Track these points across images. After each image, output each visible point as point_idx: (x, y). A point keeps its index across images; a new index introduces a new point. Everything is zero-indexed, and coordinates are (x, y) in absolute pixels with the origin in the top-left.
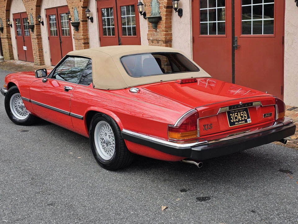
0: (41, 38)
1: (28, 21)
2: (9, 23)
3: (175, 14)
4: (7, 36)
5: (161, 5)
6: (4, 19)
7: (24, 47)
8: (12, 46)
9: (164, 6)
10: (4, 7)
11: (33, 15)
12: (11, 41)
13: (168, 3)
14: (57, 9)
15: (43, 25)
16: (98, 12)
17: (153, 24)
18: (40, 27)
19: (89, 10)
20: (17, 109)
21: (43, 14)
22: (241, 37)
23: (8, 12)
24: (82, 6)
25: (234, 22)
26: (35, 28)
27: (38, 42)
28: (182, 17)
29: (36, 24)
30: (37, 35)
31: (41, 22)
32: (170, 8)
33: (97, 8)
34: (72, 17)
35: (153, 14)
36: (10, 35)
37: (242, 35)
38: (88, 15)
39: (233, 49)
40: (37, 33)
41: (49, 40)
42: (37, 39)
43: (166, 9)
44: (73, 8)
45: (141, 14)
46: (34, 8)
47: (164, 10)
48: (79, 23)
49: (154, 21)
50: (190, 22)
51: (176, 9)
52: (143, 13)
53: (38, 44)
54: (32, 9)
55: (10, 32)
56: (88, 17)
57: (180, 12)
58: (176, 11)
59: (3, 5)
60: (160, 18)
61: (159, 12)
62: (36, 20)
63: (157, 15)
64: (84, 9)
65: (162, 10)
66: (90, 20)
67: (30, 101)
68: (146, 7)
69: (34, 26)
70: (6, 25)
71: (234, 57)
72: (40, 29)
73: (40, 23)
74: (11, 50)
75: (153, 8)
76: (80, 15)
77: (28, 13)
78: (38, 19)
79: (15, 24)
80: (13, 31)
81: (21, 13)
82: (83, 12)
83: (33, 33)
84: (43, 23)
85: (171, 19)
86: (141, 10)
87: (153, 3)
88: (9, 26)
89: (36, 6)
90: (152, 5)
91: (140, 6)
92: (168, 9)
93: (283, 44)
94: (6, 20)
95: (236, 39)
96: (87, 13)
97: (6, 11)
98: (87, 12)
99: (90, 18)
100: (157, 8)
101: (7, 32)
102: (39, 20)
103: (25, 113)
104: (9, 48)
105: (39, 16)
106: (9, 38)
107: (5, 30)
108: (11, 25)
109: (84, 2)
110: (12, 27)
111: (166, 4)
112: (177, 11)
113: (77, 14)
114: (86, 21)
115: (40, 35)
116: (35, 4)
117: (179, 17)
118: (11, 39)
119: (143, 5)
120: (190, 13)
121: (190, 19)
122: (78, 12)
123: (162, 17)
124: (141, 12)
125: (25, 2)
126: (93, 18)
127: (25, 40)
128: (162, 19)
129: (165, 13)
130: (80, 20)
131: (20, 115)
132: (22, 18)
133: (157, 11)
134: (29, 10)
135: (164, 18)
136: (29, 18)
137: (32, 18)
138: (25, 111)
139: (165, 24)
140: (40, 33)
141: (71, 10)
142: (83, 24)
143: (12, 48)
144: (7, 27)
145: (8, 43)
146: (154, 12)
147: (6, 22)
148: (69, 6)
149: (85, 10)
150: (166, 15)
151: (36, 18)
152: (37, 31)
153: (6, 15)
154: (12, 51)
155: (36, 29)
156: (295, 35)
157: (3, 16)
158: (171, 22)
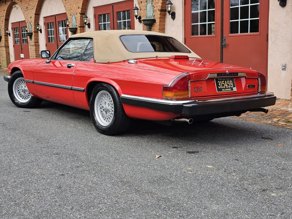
0: (39, 45)
1: (27, 29)
2: (7, 32)
3: (169, 17)
4: (5, 44)
5: (155, 9)
6: (2, 28)
7: (21, 54)
8: (9, 54)
9: (159, 9)
10: (4, 16)
11: (32, 23)
12: (9, 49)
13: (162, 7)
14: (55, 17)
15: (41, 32)
16: (95, 18)
17: (147, 26)
18: (38, 34)
19: (86, 16)
20: (19, 93)
21: (42, 22)
22: (229, 37)
23: (7, 21)
24: (80, 13)
25: (223, 22)
26: (33, 35)
27: (36, 48)
28: (175, 20)
29: (34, 32)
30: (35, 42)
31: (39, 29)
32: (164, 12)
33: (95, 15)
34: (69, 23)
35: (148, 17)
36: (8, 44)
37: (230, 34)
38: (85, 21)
39: (222, 47)
40: (35, 40)
41: (46, 46)
42: (34, 46)
43: (160, 12)
44: (71, 15)
45: (137, 18)
46: (33, 16)
47: (158, 13)
48: (76, 29)
49: (149, 23)
50: (183, 24)
51: (169, 12)
52: (138, 17)
53: (35, 51)
54: (31, 18)
55: (8, 40)
56: (86, 23)
57: (173, 15)
58: (169, 14)
59: (2, 15)
60: (154, 21)
61: (154, 15)
62: (35, 28)
63: (151, 18)
64: (81, 15)
65: (156, 14)
66: (87, 26)
67: (33, 82)
68: (142, 11)
69: (32, 33)
70: (5, 34)
71: (223, 55)
72: (38, 36)
73: (38, 31)
74: (8, 58)
75: (148, 12)
76: (77, 21)
77: (26, 22)
78: (37, 26)
79: (13, 33)
80: (11, 39)
81: (19, 22)
82: (80, 18)
83: (31, 40)
84: (41, 30)
85: (164, 21)
86: (136, 14)
87: (148, 6)
88: (7, 35)
89: (35, 14)
90: (147, 9)
91: (136, 11)
92: (161, 12)
93: (267, 40)
94: (5, 29)
95: (224, 38)
96: (85, 19)
97: (5, 20)
98: (84, 17)
99: (87, 24)
100: (152, 11)
101: (5, 41)
102: (38, 28)
103: (27, 97)
104: (6, 56)
105: (38, 24)
106: (7, 47)
107: (3, 39)
108: (10, 34)
109: (82, 9)
110: (10, 36)
111: (160, 7)
112: (171, 14)
113: (75, 21)
114: (84, 27)
115: (38, 42)
116: (34, 12)
117: (172, 20)
118: (8, 47)
119: (139, 9)
120: (183, 15)
121: (183, 21)
122: (75, 18)
123: (156, 19)
124: (136, 16)
125: (24, 10)
126: (90, 24)
127: (22, 48)
128: (156, 22)
129: (159, 16)
130: (77, 26)
131: (22, 98)
132: (21, 26)
133: (151, 14)
134: (27, 18)
135: (158, 21)
136: (27, 26)
137: (30, 26)
138: (27, 95)
139: (159, 26)
140: (38, 40)
141: (69, 16)
142: (80, 30)
143: (9, 56)
144: (5, 36)
145: (6, 51)
146: (148, 15)
147: (5, 31)
148: (67, 13)
149: (83, 16)
150: (160, 18)
151: (35, 26)
152: (35, 38)
153: (5, 24)
154: (10, 59)
155: (35, 36)
156: (278, 32)
157: (2, 25)
158: (164, 25)
